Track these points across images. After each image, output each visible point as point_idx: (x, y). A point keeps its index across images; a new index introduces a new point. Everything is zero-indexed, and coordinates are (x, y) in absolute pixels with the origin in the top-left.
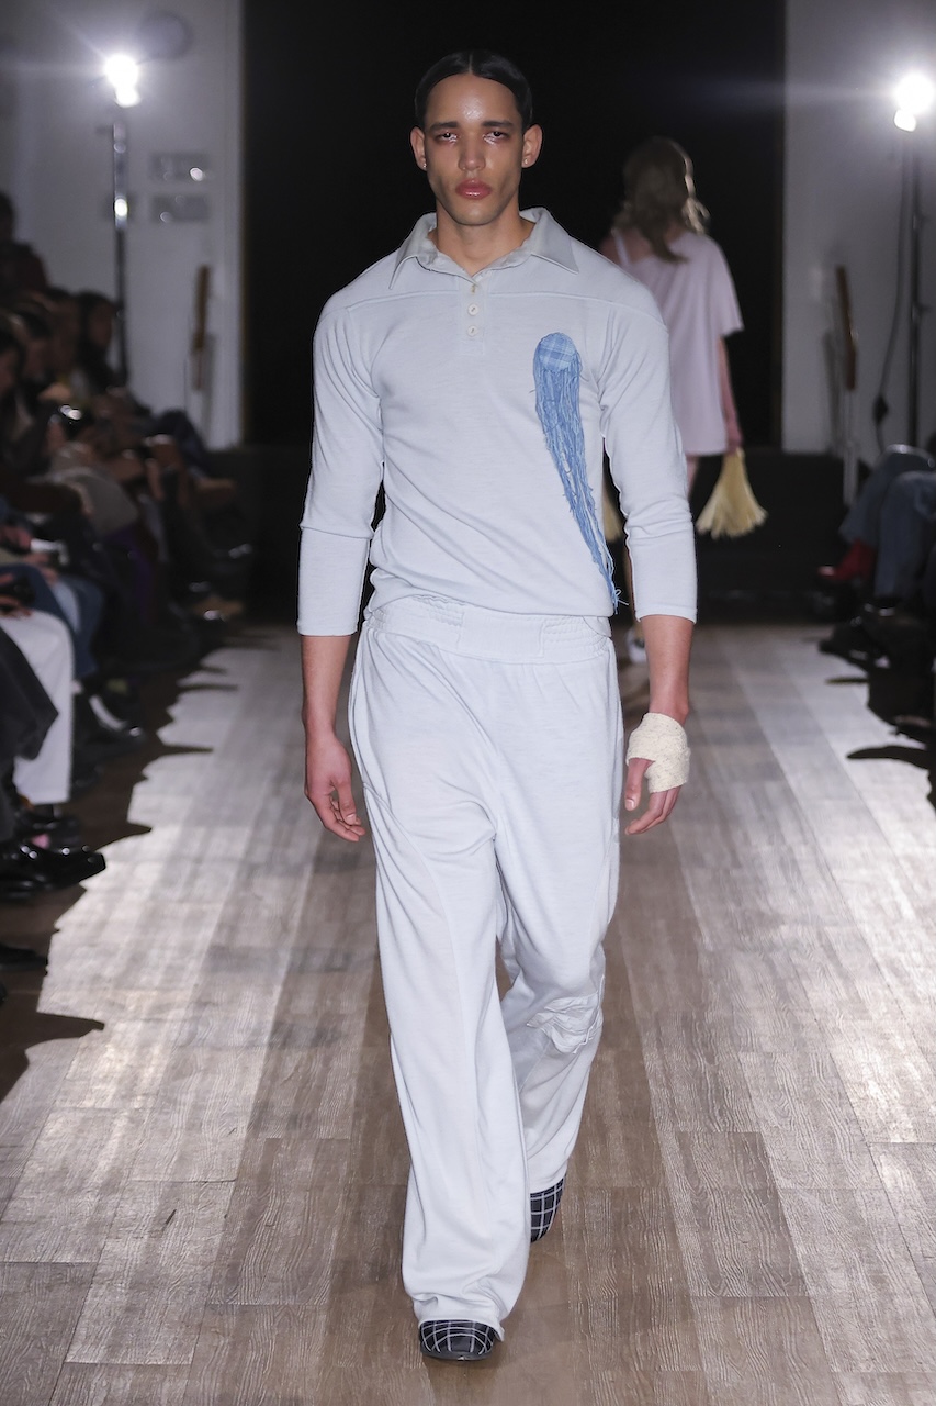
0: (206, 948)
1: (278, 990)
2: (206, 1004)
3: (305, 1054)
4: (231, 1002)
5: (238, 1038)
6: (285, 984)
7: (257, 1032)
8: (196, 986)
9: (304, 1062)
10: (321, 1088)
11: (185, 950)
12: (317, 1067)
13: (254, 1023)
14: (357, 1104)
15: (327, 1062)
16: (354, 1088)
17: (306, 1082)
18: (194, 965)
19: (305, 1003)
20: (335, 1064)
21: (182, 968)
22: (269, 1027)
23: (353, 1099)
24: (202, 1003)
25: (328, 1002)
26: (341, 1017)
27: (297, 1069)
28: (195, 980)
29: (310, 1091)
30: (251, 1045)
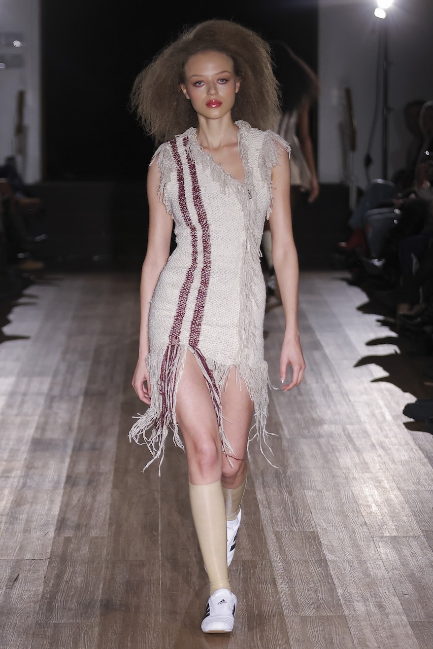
0: (30, 439)
1: (68, 460)
2: (31, 468)
3: (83, 493)
4: (43, 467)
5: (48, 486)
6: (71, 457)
7: (57, 483)
8: (26, 459)
9: (82, 498)
10: (91, 510)
11: (19, 440)
12: (89, 500)
13: (56, 477)
14: (110, 519)
15: (94, 497)
16: (108, 510)
17: (83, 508)
18: (25, 448)
19: (82, 467)
20: (98, 498)
21: (18, 450)
22: (63, 479)
23: (108, 517)
24: (29, 467)
25: (94, 467)
26: (101, 474)
27: (79, 501)
28: (25, 456)
29: (86, 512)
30: (55, 488)
